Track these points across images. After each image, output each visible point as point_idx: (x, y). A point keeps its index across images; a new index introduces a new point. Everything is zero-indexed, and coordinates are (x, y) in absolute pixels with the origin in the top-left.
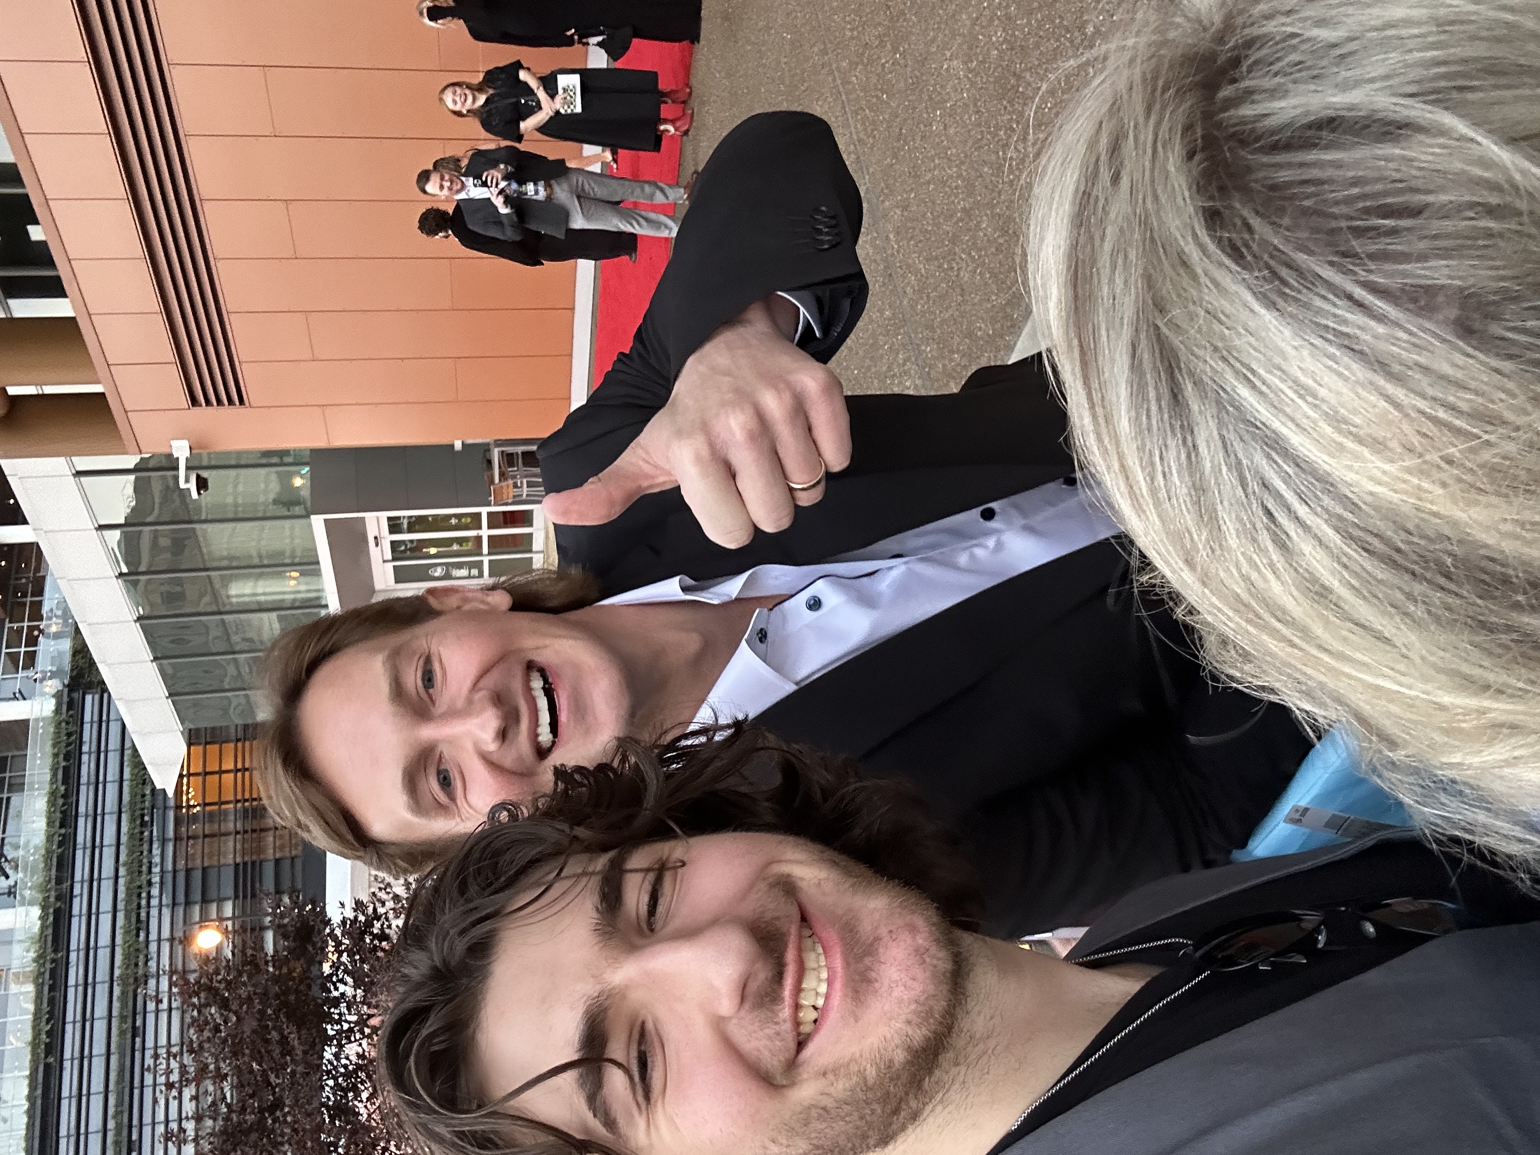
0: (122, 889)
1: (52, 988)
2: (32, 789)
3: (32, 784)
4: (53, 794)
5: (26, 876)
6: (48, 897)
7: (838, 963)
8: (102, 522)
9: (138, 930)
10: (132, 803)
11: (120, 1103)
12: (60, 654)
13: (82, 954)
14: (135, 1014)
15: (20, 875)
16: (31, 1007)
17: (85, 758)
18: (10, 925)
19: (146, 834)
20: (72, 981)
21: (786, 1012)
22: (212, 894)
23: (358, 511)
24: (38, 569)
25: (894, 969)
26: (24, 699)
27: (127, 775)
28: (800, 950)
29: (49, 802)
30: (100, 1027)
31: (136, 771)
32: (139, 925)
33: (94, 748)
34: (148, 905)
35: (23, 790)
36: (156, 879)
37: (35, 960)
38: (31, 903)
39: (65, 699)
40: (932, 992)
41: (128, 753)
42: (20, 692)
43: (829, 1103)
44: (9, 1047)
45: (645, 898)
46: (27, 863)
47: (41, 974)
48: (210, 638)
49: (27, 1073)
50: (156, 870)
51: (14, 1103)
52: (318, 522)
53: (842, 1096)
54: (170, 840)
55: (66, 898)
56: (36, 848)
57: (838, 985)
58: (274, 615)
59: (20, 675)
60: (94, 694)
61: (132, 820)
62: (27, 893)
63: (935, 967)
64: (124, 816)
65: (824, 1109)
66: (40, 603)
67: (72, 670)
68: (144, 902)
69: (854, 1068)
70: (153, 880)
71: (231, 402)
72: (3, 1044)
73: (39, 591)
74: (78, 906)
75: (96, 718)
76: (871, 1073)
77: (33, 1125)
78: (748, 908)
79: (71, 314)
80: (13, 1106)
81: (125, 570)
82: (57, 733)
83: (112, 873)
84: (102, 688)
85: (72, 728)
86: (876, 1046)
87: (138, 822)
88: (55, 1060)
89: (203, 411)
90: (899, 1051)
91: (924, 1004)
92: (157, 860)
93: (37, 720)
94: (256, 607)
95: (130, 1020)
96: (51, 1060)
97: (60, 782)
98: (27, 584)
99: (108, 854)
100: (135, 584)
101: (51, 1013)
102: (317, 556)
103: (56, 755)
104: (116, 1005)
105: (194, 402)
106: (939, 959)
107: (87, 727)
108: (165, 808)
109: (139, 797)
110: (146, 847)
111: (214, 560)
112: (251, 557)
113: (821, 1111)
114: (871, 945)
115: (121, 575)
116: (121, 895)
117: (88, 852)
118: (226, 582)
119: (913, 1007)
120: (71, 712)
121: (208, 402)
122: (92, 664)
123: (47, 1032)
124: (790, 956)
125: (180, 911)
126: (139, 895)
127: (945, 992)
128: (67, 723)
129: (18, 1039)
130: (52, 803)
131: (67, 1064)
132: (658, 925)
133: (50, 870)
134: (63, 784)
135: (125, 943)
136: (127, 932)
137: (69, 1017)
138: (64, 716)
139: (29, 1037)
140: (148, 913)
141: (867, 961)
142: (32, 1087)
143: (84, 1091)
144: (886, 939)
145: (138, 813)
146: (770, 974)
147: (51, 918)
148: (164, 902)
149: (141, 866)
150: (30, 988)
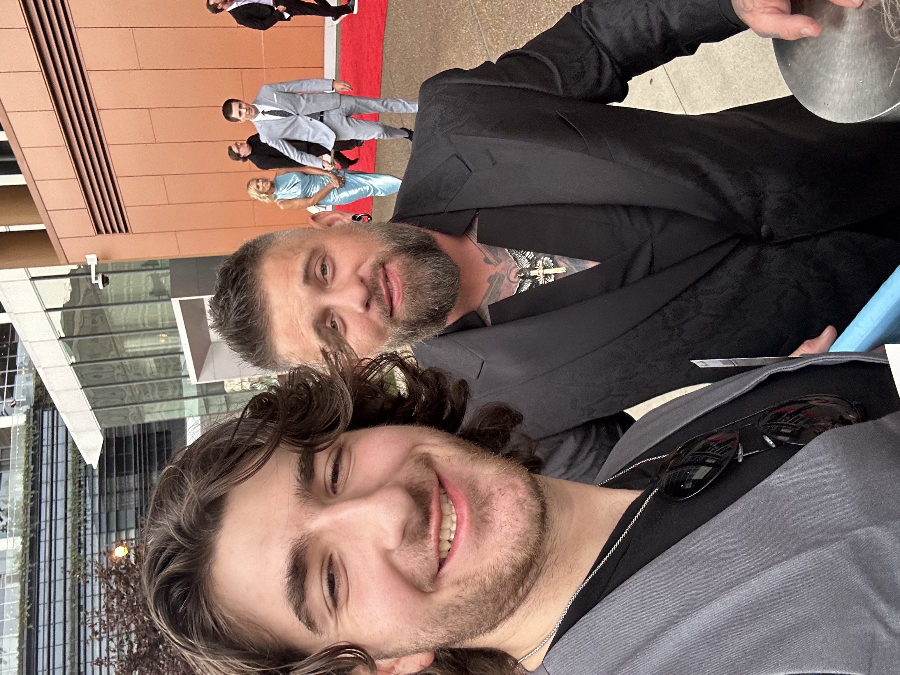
0: (69, 524)
1: (30, 585)
2: (14, 468)
3: (14, 465)
4: (27, 470)
5: (12, 519)
6: (26, 531)
7: (465, 511)
8: (48, 307)
9: (80, 549)
10: (74, 474)
11: (72, 650)
12: (28, 388)
13: (47, 564)
14: (79, 598)
15: (9, 519)
16: (19, 596)
17: (45, 449)
18: (5, 548)
19: (82, 492)
20: (42, 580)
21: (431, 544)
22: (122, 526)
23: (199, 295)
24: (13, 339)
25: (503, 514)
26: (8, 415)
27: (70, 458)
28: (440, 503)
29: (24, 475)
30: (59, 606)
31: (75, 456)
32: (80, 546)
33: (50, 443)
34: (85, 534)
35: (9, 469)
36: (89, 518)
37: (20, 568)
38: (16, 535)
39: (32, 414)
40: (529, 528)
41: (70, 445)
42: (5, 411)
43: (461, 602)
44: (6, 620)
45: (329, 471)
46: (13, 512)
47: (23, 576)
48: (115, 374)
49: (18, 634)
50: (89, 513)
51: (11, 652)
52: (175, 302)
53: (469, 598)
54: (96, 495)
55: (37, 531)
56: (18, 502)
57: (465, 525)
58: (152, 359)
59: (4, 401)
60: (48, 411)
61: (74, 484)
62: (14, 529)
63: (531, 511)
64: (69, 482)
65: (458, 607)
66: (15, 359)
67: (35, 398)
68: (82, 532)
69: (478, 579)
70: (88, 519)
71: (120, 230)
72: (3, 618)
73: (14, 351)
74: (44, 536)
75: (50, 425)
76: (489, 581)
77: (22, 665)
78: (402, 476)
79: (24, 183)
80: (10, 654)
81: (63, 335)
82: (28, 435)
83: (63, 516)
84: (54, 408)
85: (36, 431)
86: (492, 564)
87: (77, 485)
88: (34, 626)
89: (104, 237)
90: (507, 568)
91: (523, 537)
92: (89, 507)
93: (16, 428)
94: (143, 355)
95: (77, 601)
96: (31, 626)
97: (30, 463)
98: (6, 348)
99: (61, 505)
100: (70, 344)
101: (30, 599)
102: (176, 323)
103: (27, 448)
104: (68, 593)
105: (99, 231)
106: (532, 506)
107: (45, 431)
108: (93, 477)
109: (77, 471)
110: (82, 500)
111: (114, 327)
112: (137, 325)
113: (454, 608)
114: (487, 498)
115: (61, 338)
116: (69, 529)
117: (49, 504)
118: (122, 339)
119: (516, 538)
120: (36, 422)
121: (107, 231)
122: (47, 393)
123: (28, 611)
124: (434, 507)
125: (104, 536)
126: (80, 528)
127: (537, 528)
128: (34, 428)
129: (12, 615)
130: (26, 475)
131: (41, 629)
132: (339, 490)
133: (27, 515)
134: (32, 464)
135: (72, 556)
136: (73, 551)
137: (41, 601)
138: (31, 424)
139: (18, 612)
140: (85, 539)
141: (485, 509)
142: (21, 643)
143: (52, 644)
144: (497, 494)
145: (77, 480)
146: (421, 519)
147: (28, 544)
148: (95, 531)
149: (80, 511)
150: (17, 585)
